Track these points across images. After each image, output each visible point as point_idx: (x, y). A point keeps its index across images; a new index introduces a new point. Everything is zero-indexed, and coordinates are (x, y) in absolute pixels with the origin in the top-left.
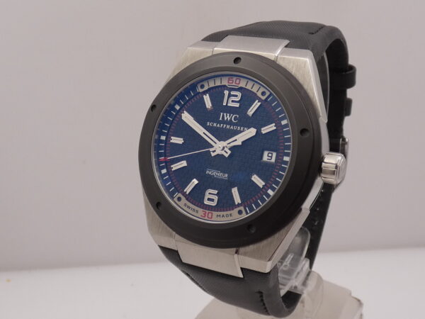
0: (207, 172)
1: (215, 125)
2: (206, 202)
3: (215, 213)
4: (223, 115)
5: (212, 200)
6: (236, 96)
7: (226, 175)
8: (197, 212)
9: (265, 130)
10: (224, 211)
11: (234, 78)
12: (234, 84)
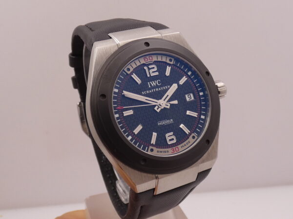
0: (159, 124)
1: (148, 92)
2: (169, 143)
3: (179, 146)
4: (150, 84)
5: (173, 139)
6: (154, 68)
7: (172, 120)
8: (168, 152)
9: (182, 82)
10: (184, 142)
11: (148, 57)
12: (149, 61)
